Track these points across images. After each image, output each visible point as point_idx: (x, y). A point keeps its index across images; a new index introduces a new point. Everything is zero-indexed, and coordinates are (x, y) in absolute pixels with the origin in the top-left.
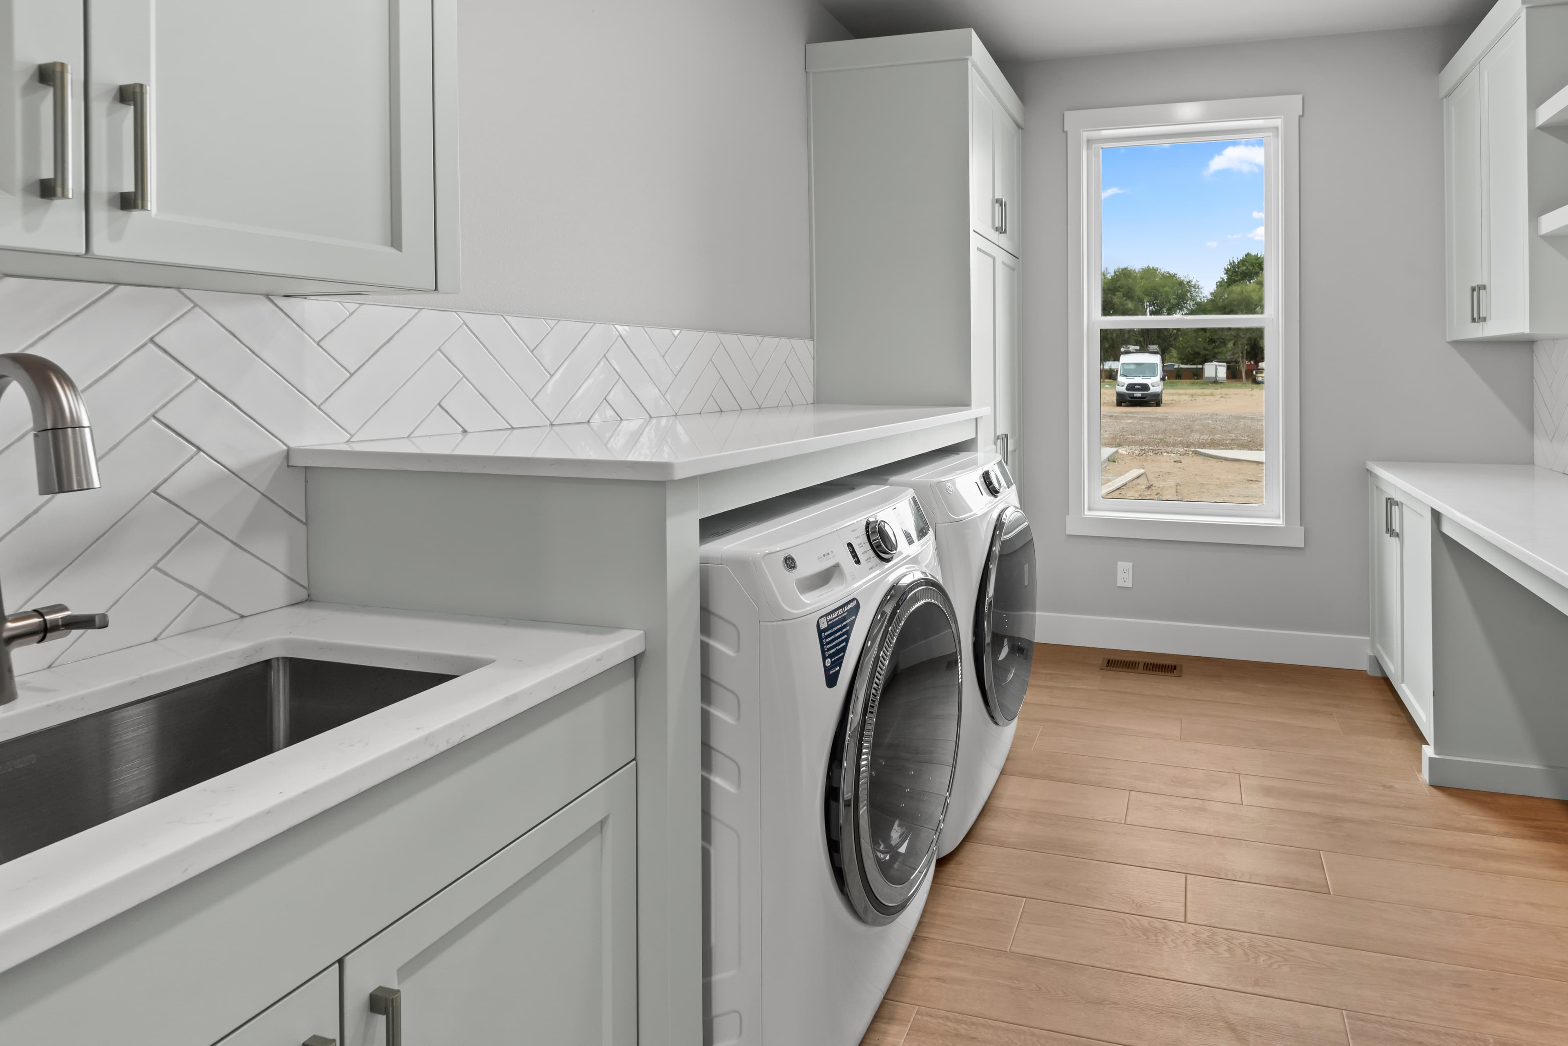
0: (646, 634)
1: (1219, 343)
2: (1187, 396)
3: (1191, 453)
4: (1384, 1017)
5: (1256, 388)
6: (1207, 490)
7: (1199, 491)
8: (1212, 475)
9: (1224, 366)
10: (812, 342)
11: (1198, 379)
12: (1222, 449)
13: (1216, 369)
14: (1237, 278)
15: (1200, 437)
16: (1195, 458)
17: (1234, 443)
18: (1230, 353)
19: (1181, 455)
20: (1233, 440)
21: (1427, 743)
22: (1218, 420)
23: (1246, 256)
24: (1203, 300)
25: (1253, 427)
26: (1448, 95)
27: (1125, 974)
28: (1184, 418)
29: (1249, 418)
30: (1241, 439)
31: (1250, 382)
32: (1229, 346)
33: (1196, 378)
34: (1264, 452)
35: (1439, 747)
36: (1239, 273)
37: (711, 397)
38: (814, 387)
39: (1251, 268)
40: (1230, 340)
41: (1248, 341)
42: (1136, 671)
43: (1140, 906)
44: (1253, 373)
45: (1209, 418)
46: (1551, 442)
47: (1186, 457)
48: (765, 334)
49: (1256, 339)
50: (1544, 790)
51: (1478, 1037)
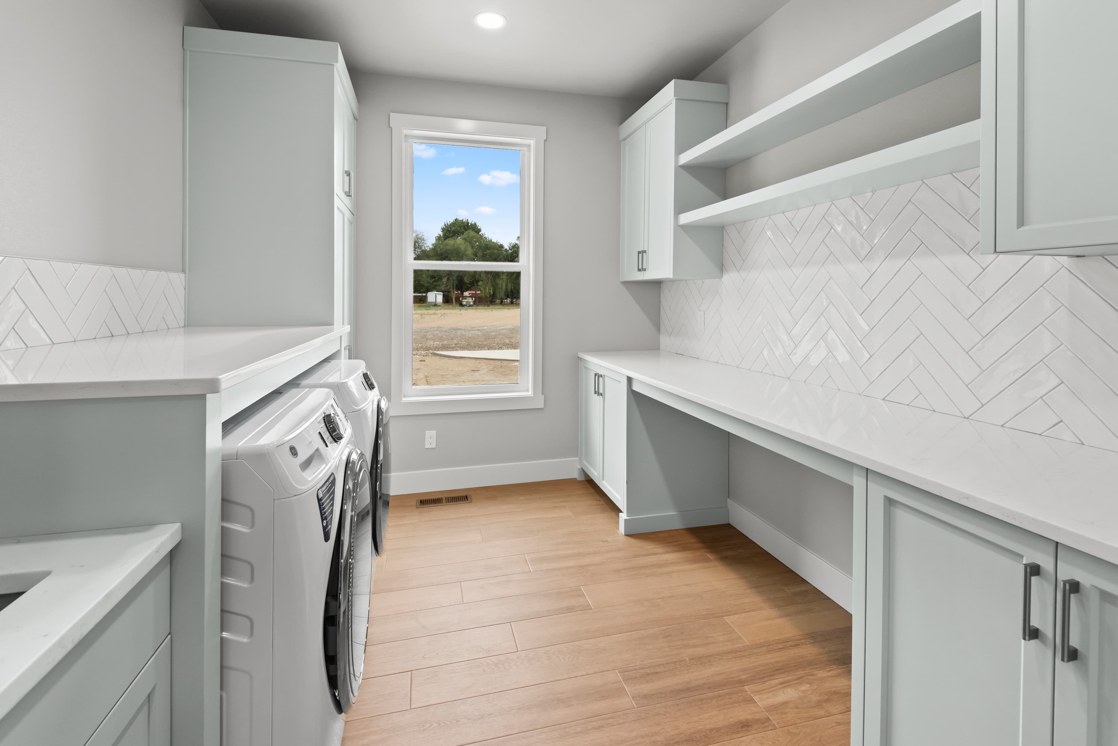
0: (183, 527)
1: (437, 278)
2: (418, 315)
3: (430, 354)
4: (637, 666)
5: (463, 309)
6: (447, 379)
7: (442, 380)
8: (448, 369)
9: (441, 294)
10: (183, 275)
11: (423, 303)
12: (450, 351)
13: (436, 296)
14: (450, 235)
15: (434, 343)
16: (433, 357)
17: (458, 346)
18: (444, 285)
19: (423, 356)
20: (456, 344)
21: (622, 512)
22: (443, 331)
23: (455, 220)
24: (426, 248)
25: (466, 335)
26: (625, 139)
27: (491, 695)
28: (419, 330)
29: (463, 329)
30: (461, 344)
31: (458, 305)
32: (444, 281)
33: (422, 302)
34: (519, 350)
35: (629, 513)
36: (451, 232)
37: (104, 323)
38: (185, 313)
39: (459, 229)
40: (445, 277)
41: (456, 278)
42: (441, 504)
43: (489, 651)
44: (460, 299)
45: (436, 330)
46: (669, 337)
47: (427, 357)
48: (148, 268)
49: (462, 277)
50: (677, 525)
51: (681, 659)
